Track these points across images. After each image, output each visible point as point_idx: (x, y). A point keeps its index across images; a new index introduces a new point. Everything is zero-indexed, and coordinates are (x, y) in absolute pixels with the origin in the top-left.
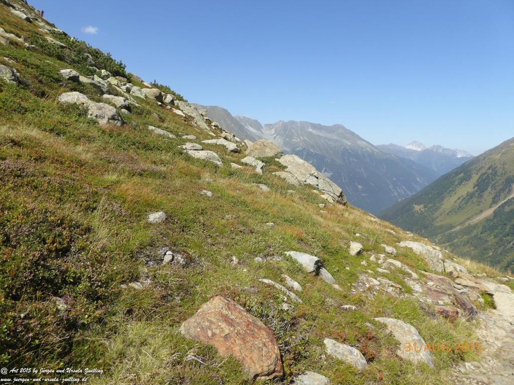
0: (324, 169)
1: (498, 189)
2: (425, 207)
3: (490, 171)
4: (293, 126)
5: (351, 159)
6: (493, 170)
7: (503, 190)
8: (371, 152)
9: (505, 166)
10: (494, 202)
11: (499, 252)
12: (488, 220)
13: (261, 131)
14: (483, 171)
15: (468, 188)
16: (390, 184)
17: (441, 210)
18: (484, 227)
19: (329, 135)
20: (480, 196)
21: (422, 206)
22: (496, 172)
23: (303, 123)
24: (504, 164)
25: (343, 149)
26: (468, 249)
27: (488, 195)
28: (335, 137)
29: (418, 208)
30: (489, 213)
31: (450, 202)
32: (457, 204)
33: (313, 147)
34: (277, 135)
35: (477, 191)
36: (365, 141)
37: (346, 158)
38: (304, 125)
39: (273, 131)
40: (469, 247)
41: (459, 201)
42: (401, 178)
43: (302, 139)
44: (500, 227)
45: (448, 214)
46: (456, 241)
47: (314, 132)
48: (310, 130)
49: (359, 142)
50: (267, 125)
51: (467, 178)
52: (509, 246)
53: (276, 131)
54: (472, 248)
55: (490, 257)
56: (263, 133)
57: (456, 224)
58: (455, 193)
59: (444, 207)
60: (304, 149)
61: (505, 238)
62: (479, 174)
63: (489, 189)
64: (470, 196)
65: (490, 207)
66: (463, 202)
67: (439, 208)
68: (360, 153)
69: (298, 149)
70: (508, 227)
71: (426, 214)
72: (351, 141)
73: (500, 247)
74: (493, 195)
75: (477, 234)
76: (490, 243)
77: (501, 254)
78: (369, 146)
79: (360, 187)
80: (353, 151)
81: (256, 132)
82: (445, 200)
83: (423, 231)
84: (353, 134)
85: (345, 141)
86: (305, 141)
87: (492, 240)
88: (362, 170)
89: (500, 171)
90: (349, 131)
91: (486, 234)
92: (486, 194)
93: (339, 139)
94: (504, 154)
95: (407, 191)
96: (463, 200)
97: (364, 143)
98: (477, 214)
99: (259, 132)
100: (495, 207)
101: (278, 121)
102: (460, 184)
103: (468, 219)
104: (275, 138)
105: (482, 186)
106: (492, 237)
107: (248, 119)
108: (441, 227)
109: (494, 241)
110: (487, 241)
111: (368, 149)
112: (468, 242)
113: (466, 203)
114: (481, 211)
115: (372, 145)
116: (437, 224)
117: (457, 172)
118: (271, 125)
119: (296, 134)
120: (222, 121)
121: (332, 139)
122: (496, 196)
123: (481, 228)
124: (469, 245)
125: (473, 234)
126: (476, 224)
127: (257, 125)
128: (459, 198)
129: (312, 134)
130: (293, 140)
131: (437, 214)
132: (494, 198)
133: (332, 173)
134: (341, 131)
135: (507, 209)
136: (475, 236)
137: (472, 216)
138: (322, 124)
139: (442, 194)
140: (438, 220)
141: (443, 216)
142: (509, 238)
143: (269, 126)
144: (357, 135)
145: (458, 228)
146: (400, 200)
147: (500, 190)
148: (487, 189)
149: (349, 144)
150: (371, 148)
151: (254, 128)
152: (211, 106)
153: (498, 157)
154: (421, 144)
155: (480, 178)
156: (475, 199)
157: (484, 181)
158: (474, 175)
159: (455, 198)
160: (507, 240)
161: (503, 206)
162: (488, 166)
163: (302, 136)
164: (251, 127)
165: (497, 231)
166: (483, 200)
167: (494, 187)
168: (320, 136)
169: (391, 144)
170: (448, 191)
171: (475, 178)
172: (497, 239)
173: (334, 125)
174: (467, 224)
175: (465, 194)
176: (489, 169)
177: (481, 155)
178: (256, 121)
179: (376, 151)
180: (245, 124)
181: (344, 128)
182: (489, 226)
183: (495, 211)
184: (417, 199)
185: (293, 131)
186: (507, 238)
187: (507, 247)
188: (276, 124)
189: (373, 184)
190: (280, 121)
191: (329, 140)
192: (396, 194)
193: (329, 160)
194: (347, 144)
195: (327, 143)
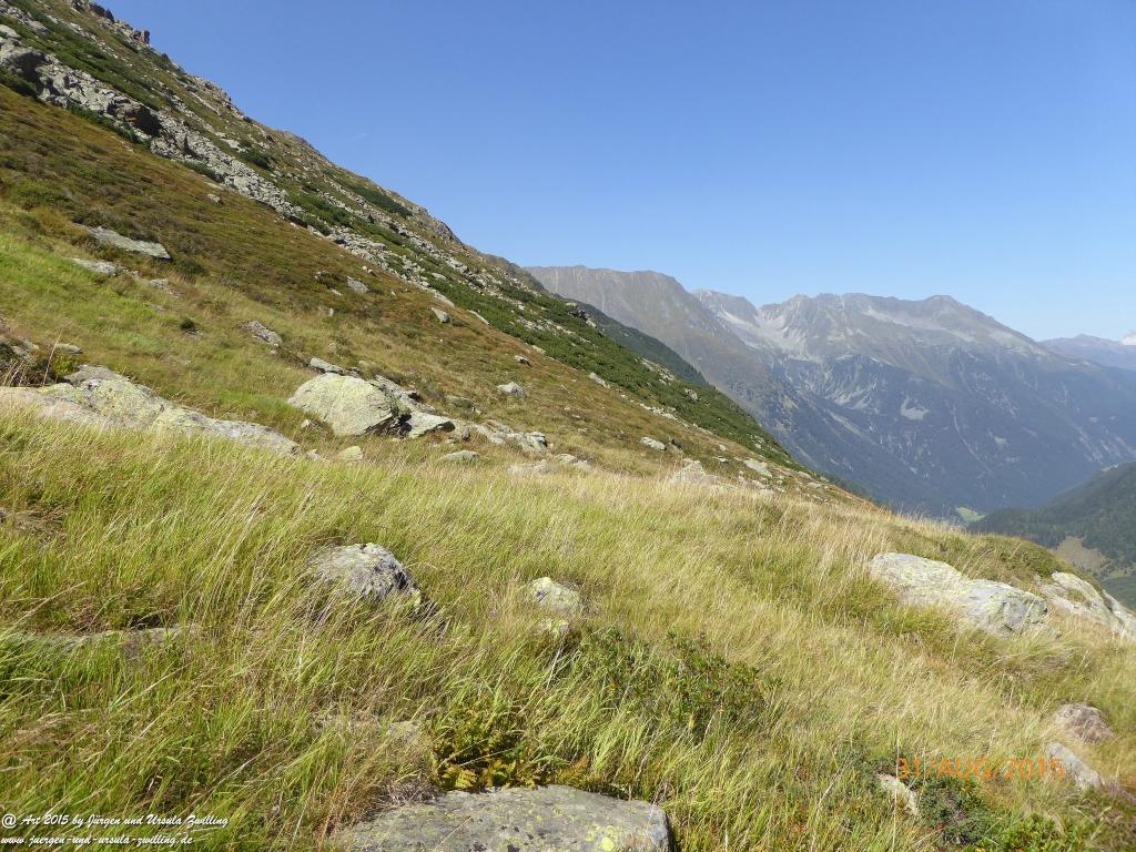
0: (906, 402)
4: (830, 307)
5: (975, 376)
8: (1026, 356)
13: (754, 322)
16: (1081, 433)
19: (918, 323)
23: (852, 298)
25: (955, 352)
28: (932, 326)
33: (878, 351)
34: (792, 327)
36: (1011, 331)
37: (961, 374)
38: (856, 302)
39: (781, 320)
42: (1113, 418)
43: (851, 333)
47: (881, 316)
48: (871, 312)
49: (996, 335)
50: (766, 308)
53: (788, 320)
56: (758, 326)
60: (856, 357)
68: (998, 361)
69: (843, 357)
72: (973, 332)
78: (1024, 342)
79: (999, 440)
80: (979, 355)
81: (742, 322)
84: (979, 316)
85: (957, 334)
86: (857, 337)
88: (1005, 399)
90: (967, 308)
93: (944, 329)
95: (1129, 449)
97: (1010, 336)
99: (751, 325)
101: (792, 296)
104: (786, 335)
107: (724, 295)
111: (1021, 350)
115: (1030, 341)
118: (776, 306)
119: (835, 324)
120: (663, 303)
121: (928, 331)
127: (743, 307)
129: (872, 320)
130: (830, 338)
133: (926, 411)
134: (946, 310)
138: (901, 297)
143: (772, 309)
144: (990, 318)
146: (1106, 470)
149: (968, 339)
150: (1027, 348)
151: (739, 316)
152: (639, 273)
163: (852, 326)
164: (732, 312)
168: (894, 324)
169: (1082, 335)
173: (931, 298)
178: (743, 299)
179: (1039, 353)
180: (718, 309)
181: (954, 303)
185: (828, 316)
188: (788, 303)
189: (1034, 434)
190: (798, 296)
191: (918, 334)
192: (1098, 456)
193: (918, 380)
194: (962, 341)
195: (914, 342)
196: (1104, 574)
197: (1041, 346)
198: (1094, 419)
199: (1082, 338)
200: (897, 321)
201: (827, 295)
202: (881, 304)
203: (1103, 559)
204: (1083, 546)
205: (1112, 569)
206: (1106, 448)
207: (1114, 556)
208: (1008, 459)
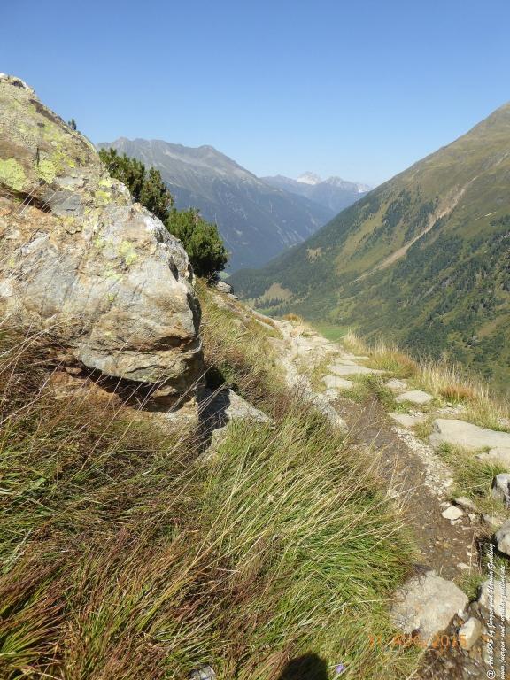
1: (412, 220)
2: (323, 250)
3: (402, 199)
4: (142, 147)
5: (226, 195)
6: (406, 197)
7: (417, 222)
8: (252, 185)
9: (421, 191)
10: (407, 239)
11: (415, 302)
12: (400, 262)
14: (393, 199)
15: (375, 222)
16: (278, 228)
17: (343, 253)
18: (395, 272)
19: (194, 162)
20: (391, 232)
21: (318, 250)
22: (409, 200)
23: (157, 143)
24: (419, 187)
25: (215, 181)
26: (377, 302)
27: (400, 231)
28: (204, 165)
29: (312, 253)
30: (401, 253)
31: (353, 243)
32: (362, 245)
33: (172, 178)
35: (386, 225)
36: (245, 170)
37: (219, 193)
38: (159, 146)
40: (379, 300)
41: (364, 241)
42: (292, 220)
44: (415, 271)
45: (351, 258)
46: (362, 293)
47: (174, 156)
48: (168, 153)
49: (237, 172)
51: (374, 209)
52: (428, 293)
54: (382, 301)
55: (405, 309)
57: (362, 271)
58: (360, 230)
59: (346, 249)
61: (421, 284)
62: (389, 204)
63: (401, 221)
64: (379, 232)
65: (403, 246)
66: (370, 241)
67: (341, 250)
68: (238, 187)
70: (425, 269)
71: (324, 260)
72: (225, 170)
73: (416, 295)
74: (406, 230)
75: (388, 280)
76: (404, 292)
77: (418, 304)
78: (251, 177)
79: (239, 232)
80: (229, 184)
82: (348, 240)
83: (321, 283)
84: (228, 159)
85: (217, 170)
87: (406, 287)
88: (242, 209)
89: (414, 197)
90: (221, 154)
91: (398, 281)
92: (398, 227)
93: (209, 166)
94: (419, 174)
95: (299, 236)
96: (370, 238)
97: (244, 173)
98: (386, 256)
100: (409, 245)
102: (365, 218)
103: (376, 263)
105: (392, 218)
106: (407, 283)
108: (344, 276)
109: (409, 288)
110: (400, 290)
111: (249, 182)
112: (377, 293)
113: (373, 243)
114: (392, 252)
115: (255, 177)
116: (339, 273)
117: (361, 203)
119: (146, 159)
121: (200, 167)
122: (409, 230)
123: (392, 273)
124: (379, 296)
125: (383, 283)
126: (387, 269)
128: (364, 237)
129: (169, 158)
131: (337, 260)
132: (407, 233)
134: (210, 155)
135: (423, 246)
136: (385, 285)
137: (380, 260)
138: (185, 145)
139: (344, 231)
140: (339, 267)
141: (345, 261)
142: (427, 283)
144: (234, 162)
145: (364, 276)
146: (290, 247)
147: (415, 222)
148: (398, 222)
149: (223, 173)
150: (253, 181)
153: (410, 179)
154: (315, 176)
155: (390, 207)
156: (384, 237)
157: (395, 211)
158: (382, 205)
159: (359, 236)
160: (425, 286)
161: (418, 242)
162: (399, 192)
163: (156, 161)
165: (411, 276)
166: (394, 238)
167: (407, 219)
168: (180, 161)
169: (279, 175)
170: (351, 228)
171: (384, 208)
172: (413, 285)
173: (202, 147)
174: (375, 270)
175: (371, 230)
176: (401, 195)
177: (389, 182)
179: (260, 184)
181: (215, 152)
182: (402, 269)
183: (408, 250)
184: (312, 242)
185: (142, 155)
186: (424, 284)
187: (425, 295)
188: (115, 143)
189: (256, 229)
190: (122, 138)
191: (196, 168)
192: (286, 241)
193: (196, 197)
194: (219, 174)
195: (192, 172)
196: (291, 302)
197: (260, 180)
198: (284, 221)
199: (279, 177)
200: (184, 161)
201: (142, 140)
202: (174, 148)
203: (291, 294)
204: (282, 287)
205: (295, 299)
206: (290, 237)
207: (295, 292)
208: (244, 243)
